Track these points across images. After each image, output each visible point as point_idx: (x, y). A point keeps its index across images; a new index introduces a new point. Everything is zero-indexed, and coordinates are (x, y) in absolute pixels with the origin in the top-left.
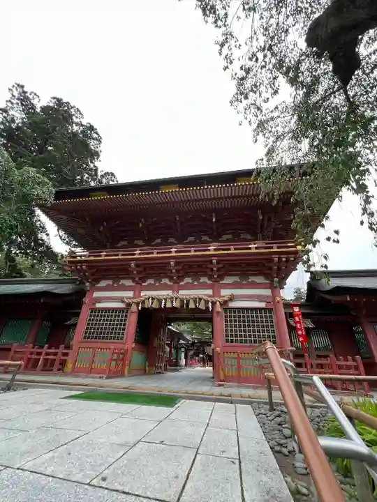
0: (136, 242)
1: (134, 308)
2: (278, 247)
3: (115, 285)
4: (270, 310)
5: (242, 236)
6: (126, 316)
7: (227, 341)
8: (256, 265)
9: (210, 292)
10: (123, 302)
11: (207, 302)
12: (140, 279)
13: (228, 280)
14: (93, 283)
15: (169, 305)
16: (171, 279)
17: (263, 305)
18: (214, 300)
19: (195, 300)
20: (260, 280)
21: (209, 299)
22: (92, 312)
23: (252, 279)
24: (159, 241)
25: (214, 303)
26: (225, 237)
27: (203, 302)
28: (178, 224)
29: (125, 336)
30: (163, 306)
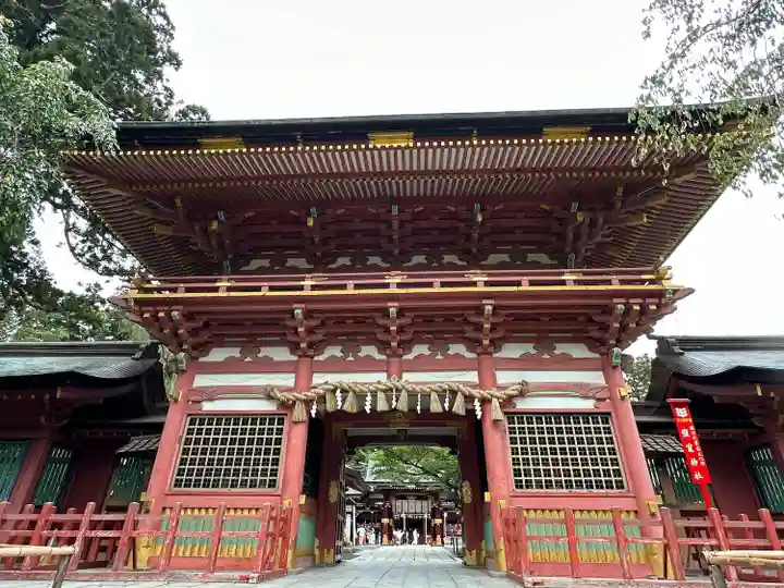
0: (291, 262)
1: (299, 413)
2: (623, 282)
3: (248, 359)
4: (606, 417)
5: (531, 257)
6: (280, 431)
7: (519, 485)
8: (572, 318)
9: (473, 377)
10: (270, 398)
11: (469, 399)
12: (310, 346)
13: (512, 351)
14: (194, 353)
15: (382, 406)
16: (383, 346)
17: (588, 405)
18: (485, 394)
20: (579, 351)
21: (475, 392)
22: (193, 422)
23: (561, 349)
24: (344, 261)
25: (485, 402)
26: (493, 259)
27: (459, 399)
28: (396, 225)
29: (280, 478)
30: (368, 409)
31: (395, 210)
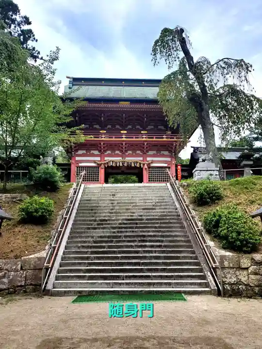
1: (103, 166)
3: (88, 154)
4: (169, 168)
5: (159, 127)
6: (98, 170)
9: (141, 159)
10: (95, 163)
11: (140, 164)
12: (104, 151)
13: (151, 153)
14: (75, 152)
15: (121, 165)
16: (121, 151)
17: (166, 165)
18: (144, 163)
19: (134, 163)
20: (166, 153)
21: (142, 162)
22: (77, 168)
23: (162, 152)
24: (110, 126)
25: (144, 165)
26: (150, 127)
27: (138, 164)
28: (124, 119)
29: (99, 179)
30: (118, 165)
31: (124, 115)
